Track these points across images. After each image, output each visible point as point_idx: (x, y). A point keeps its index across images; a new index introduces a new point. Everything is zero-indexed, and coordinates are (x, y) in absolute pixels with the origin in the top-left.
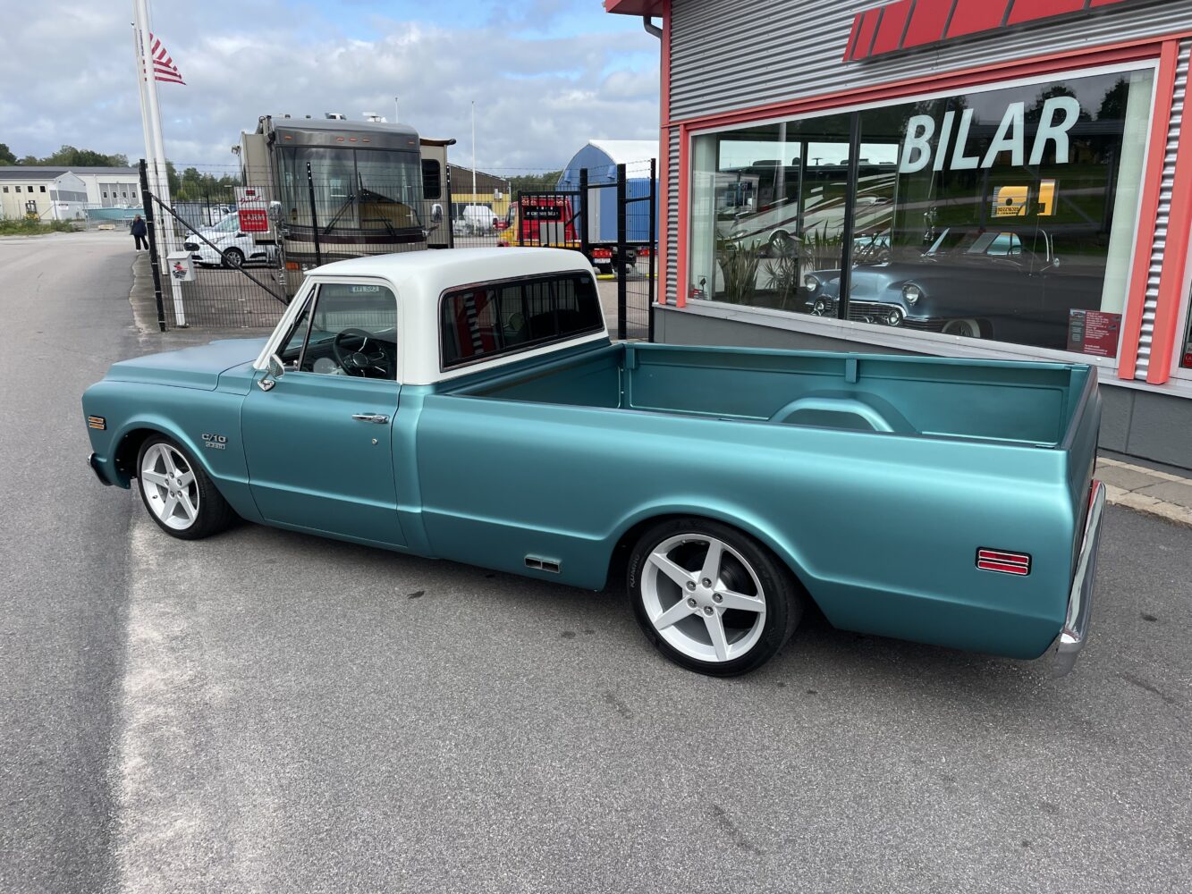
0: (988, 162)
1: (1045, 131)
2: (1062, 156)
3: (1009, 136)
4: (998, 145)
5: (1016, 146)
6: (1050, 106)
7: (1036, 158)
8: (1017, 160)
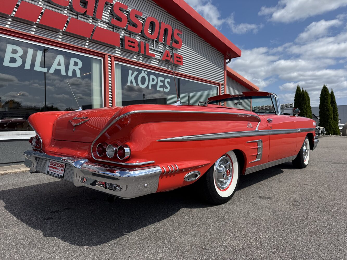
0: (52, 71)
1: (72, 67)
2: (78, 75)
3: (59, 64)
4: (55, 66)
5: (62, 68)
6: (73, 60)
7: (70, 74)
8: (63, 73)
